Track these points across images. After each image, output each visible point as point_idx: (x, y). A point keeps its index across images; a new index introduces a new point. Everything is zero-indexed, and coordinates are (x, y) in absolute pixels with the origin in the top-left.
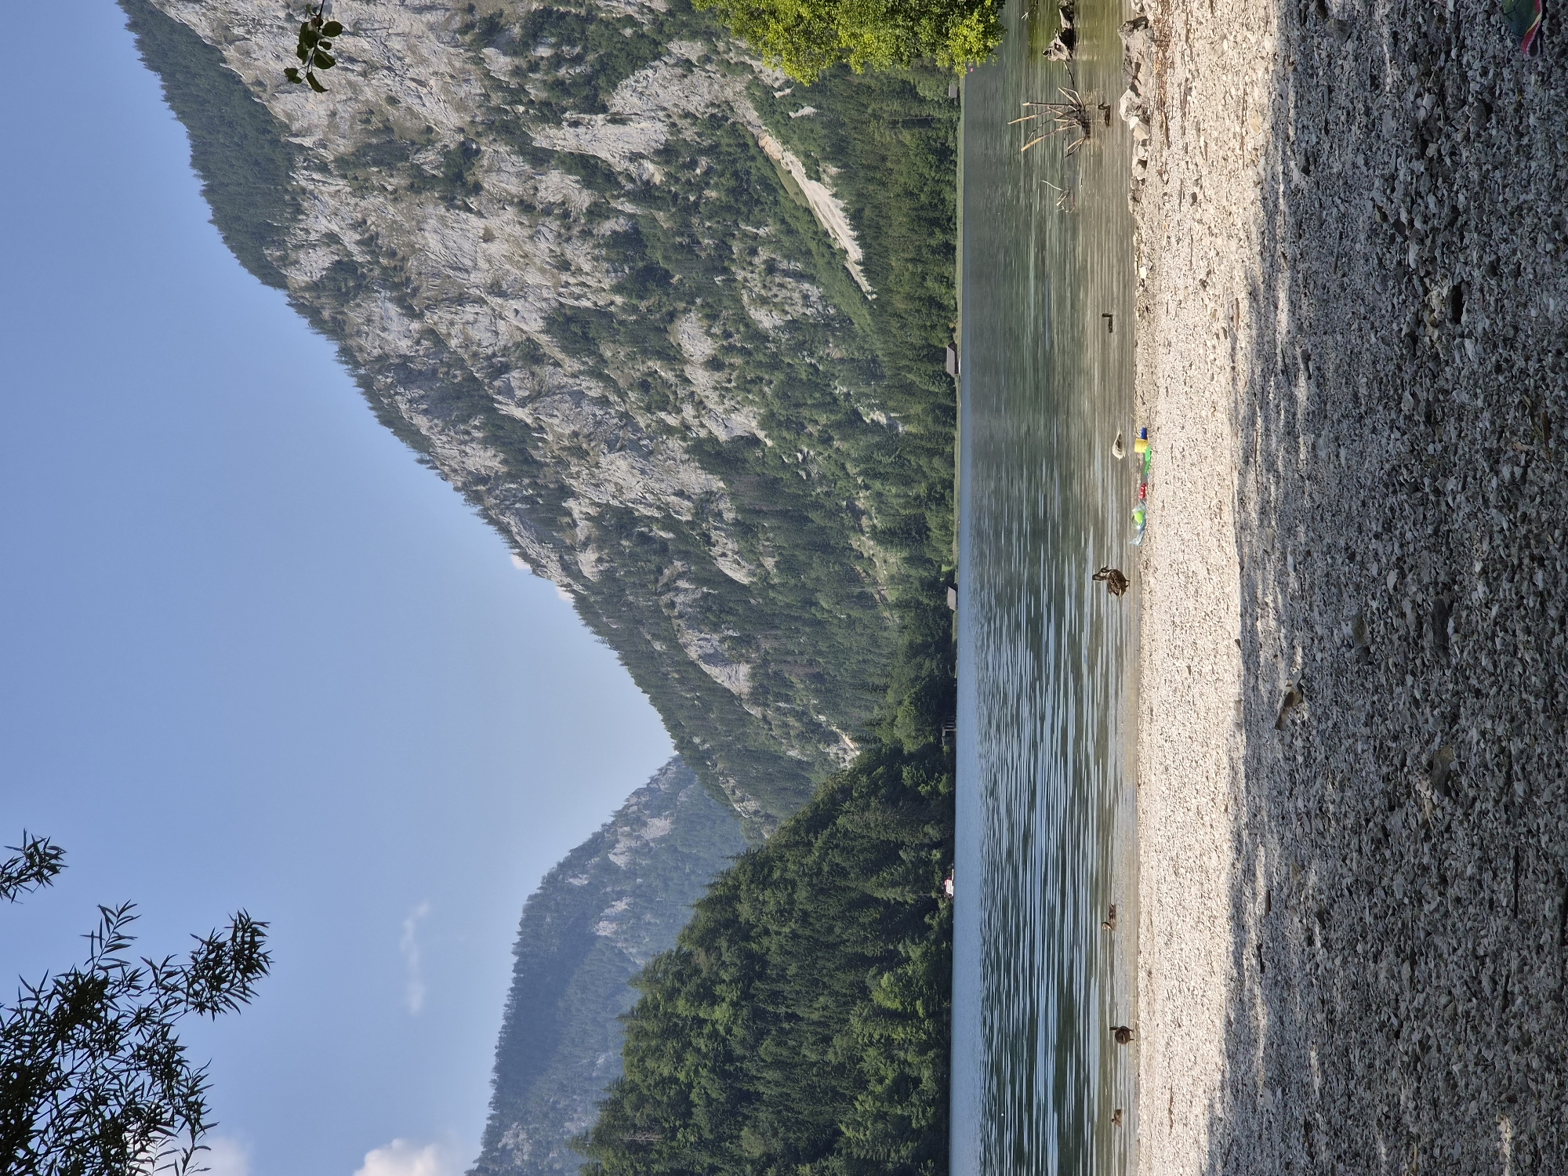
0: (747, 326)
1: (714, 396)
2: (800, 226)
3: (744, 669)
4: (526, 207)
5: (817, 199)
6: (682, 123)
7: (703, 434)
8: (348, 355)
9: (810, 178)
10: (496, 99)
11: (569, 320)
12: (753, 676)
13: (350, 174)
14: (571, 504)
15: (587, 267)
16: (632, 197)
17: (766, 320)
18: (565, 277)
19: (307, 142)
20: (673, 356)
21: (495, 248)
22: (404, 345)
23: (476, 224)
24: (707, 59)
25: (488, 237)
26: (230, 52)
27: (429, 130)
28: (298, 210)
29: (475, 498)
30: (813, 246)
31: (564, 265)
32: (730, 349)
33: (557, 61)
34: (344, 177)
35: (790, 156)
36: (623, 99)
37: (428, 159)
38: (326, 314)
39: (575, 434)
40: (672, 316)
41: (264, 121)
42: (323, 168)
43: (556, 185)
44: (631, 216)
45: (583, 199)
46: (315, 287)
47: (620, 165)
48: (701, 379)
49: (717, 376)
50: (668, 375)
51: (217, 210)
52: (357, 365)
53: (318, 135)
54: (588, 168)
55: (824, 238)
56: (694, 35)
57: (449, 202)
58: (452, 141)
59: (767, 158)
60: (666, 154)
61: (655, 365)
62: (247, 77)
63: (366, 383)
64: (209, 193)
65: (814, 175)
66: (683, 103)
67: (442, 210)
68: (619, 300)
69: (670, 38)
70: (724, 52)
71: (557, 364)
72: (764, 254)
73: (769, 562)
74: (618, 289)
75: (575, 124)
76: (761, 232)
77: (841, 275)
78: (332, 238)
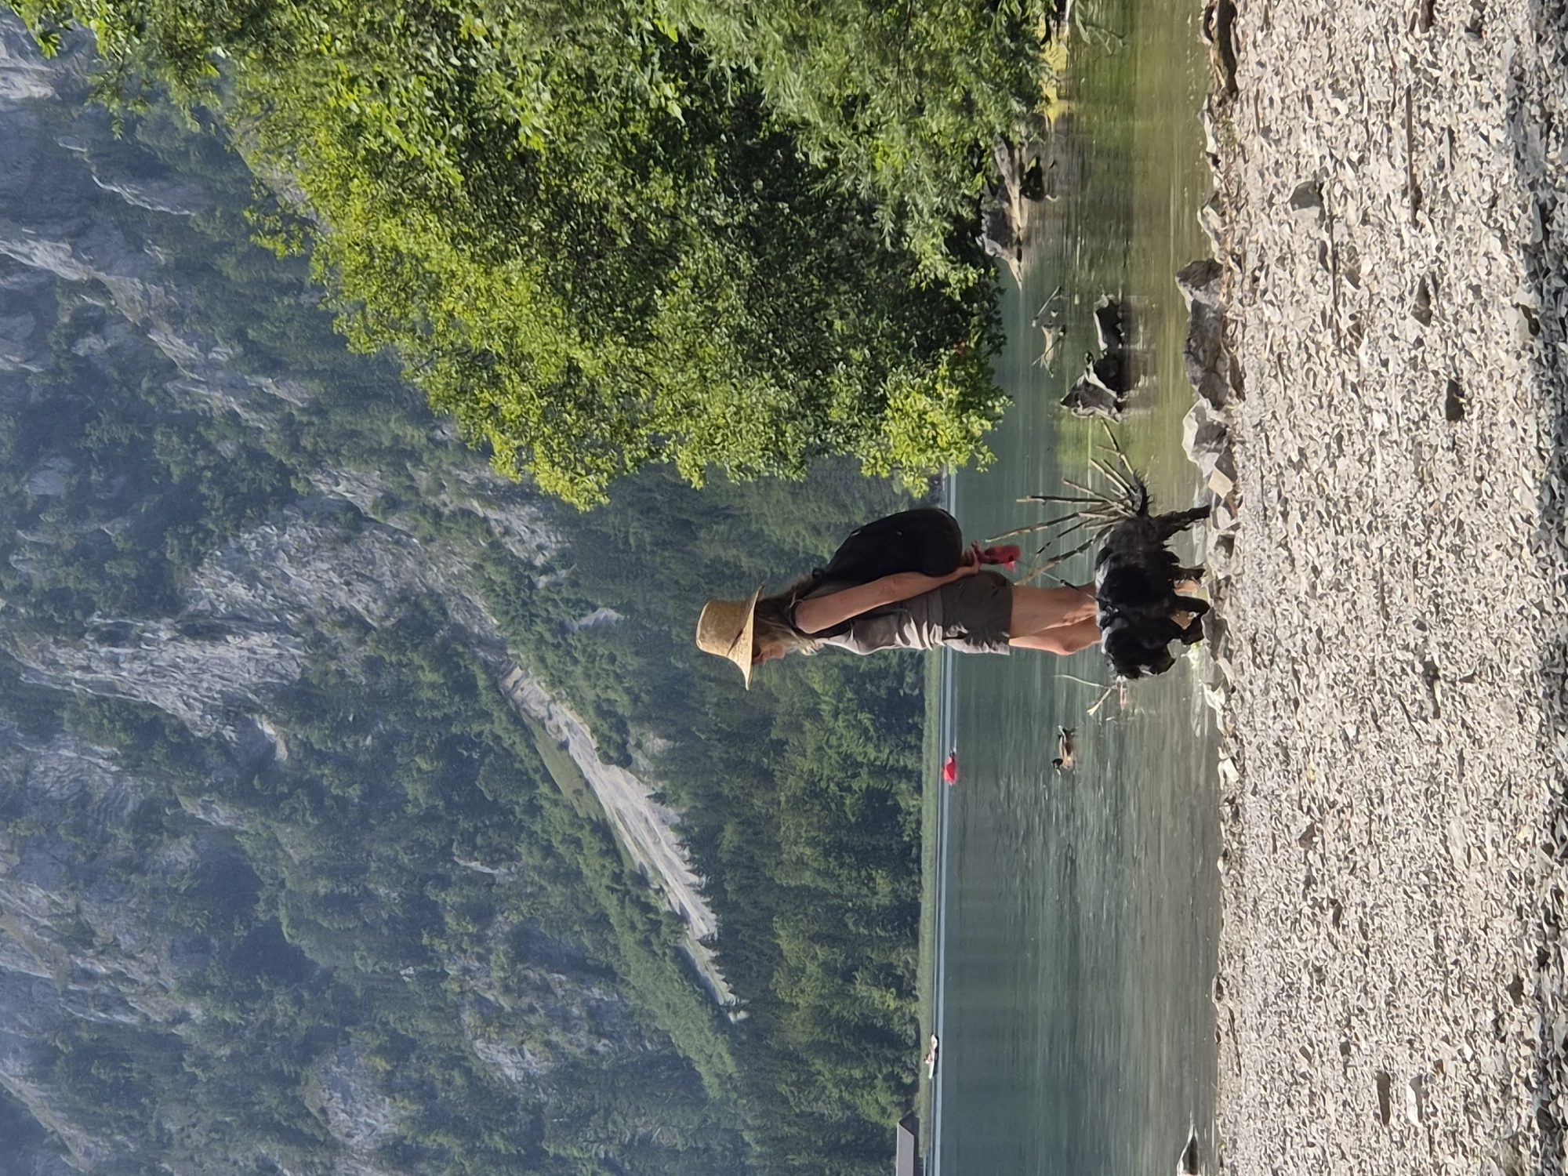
0: (468, 1072)
2: (591, 865)
5: (621, 804)
9: (607, 759)
11: (86, 1054)
15: (129, 940)
17: (508, 1061)
18: (82, 960)
20: (311, 1136)
24: (391, 503)
30: (610, 904)
31: (81, 936)
32: (432, 1122)
33: (78, 505)
35: (564, 714)
36: (213, 586)
40: (308, 1049)
43: (68, 764)
45: (124, 795)
54: (135, 730)
56: (365, 456)
59: (517, 718)
60: (301, 701)
61: (271, 1153)
65: (618, 755)
66: (342, 597)
68: (196, 1012)
69: (315, 461)
70: (429, 492)
74: (196, 988)
75: (113, 637)
77: (670, 967)
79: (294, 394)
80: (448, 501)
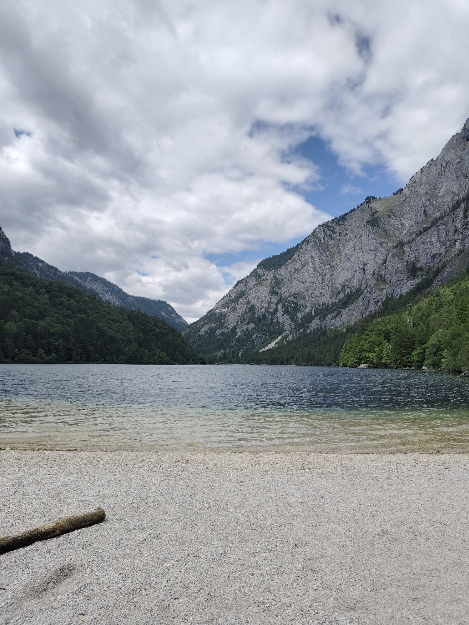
0: (253, 334)
1: (243, 329)
3: (203, 334)
4: (270, 302)
5: (272, 344)
7: (237, 328)
8: (247, 277)
10: (285, 298)
12: (202, 335)
13: (274, 277)
14: (227, 308)
15: (261, 311)
16: (271, 317)
17: (254, 336)
18: (260, 308)
19: (278, 272)
20: (248, 323)
21: (264, 298)
22: (249, 285)
23: (267, 295)
25: (265, 297)
27: (280, 289)
28: (268, 270)
29: (227, 295)
31: (261, 308)
32: (249, 331)
33: (291, 307)
35: (278, 340)
37: (276, 289)
38: (253, 274)
39: (237, 309)
40: (254, 323)
42: (274, 274)
43: (273, 307)
44: (269, 317)
45: (271, 310)
46: (257, 272)
47: (276, 316)
48: (245, 327)
49: (246, 330)
50: (246, 323)
51: (268, 259)
52: (246, 278)
53: (279, 273)
54: (276, 311)
55: (267, 345)
56: (295, 326)
57: (270, 291)
58: (279, 292)
59: (278, 337)
61: (247, 321)
62: (287, 263)
63: (243, 279)
64: (270, 258)
65: (276, 344)
66: (285, 325)
67: (269, 290)
68: (257, 315)
69: (295, 323)
70: (293, 331)
71: (247, 307)
72: (264, 336)
73: (218, 337)
75: (282, 309)
76: (267, 336)
77: (261, 348)
78: (264, 275)
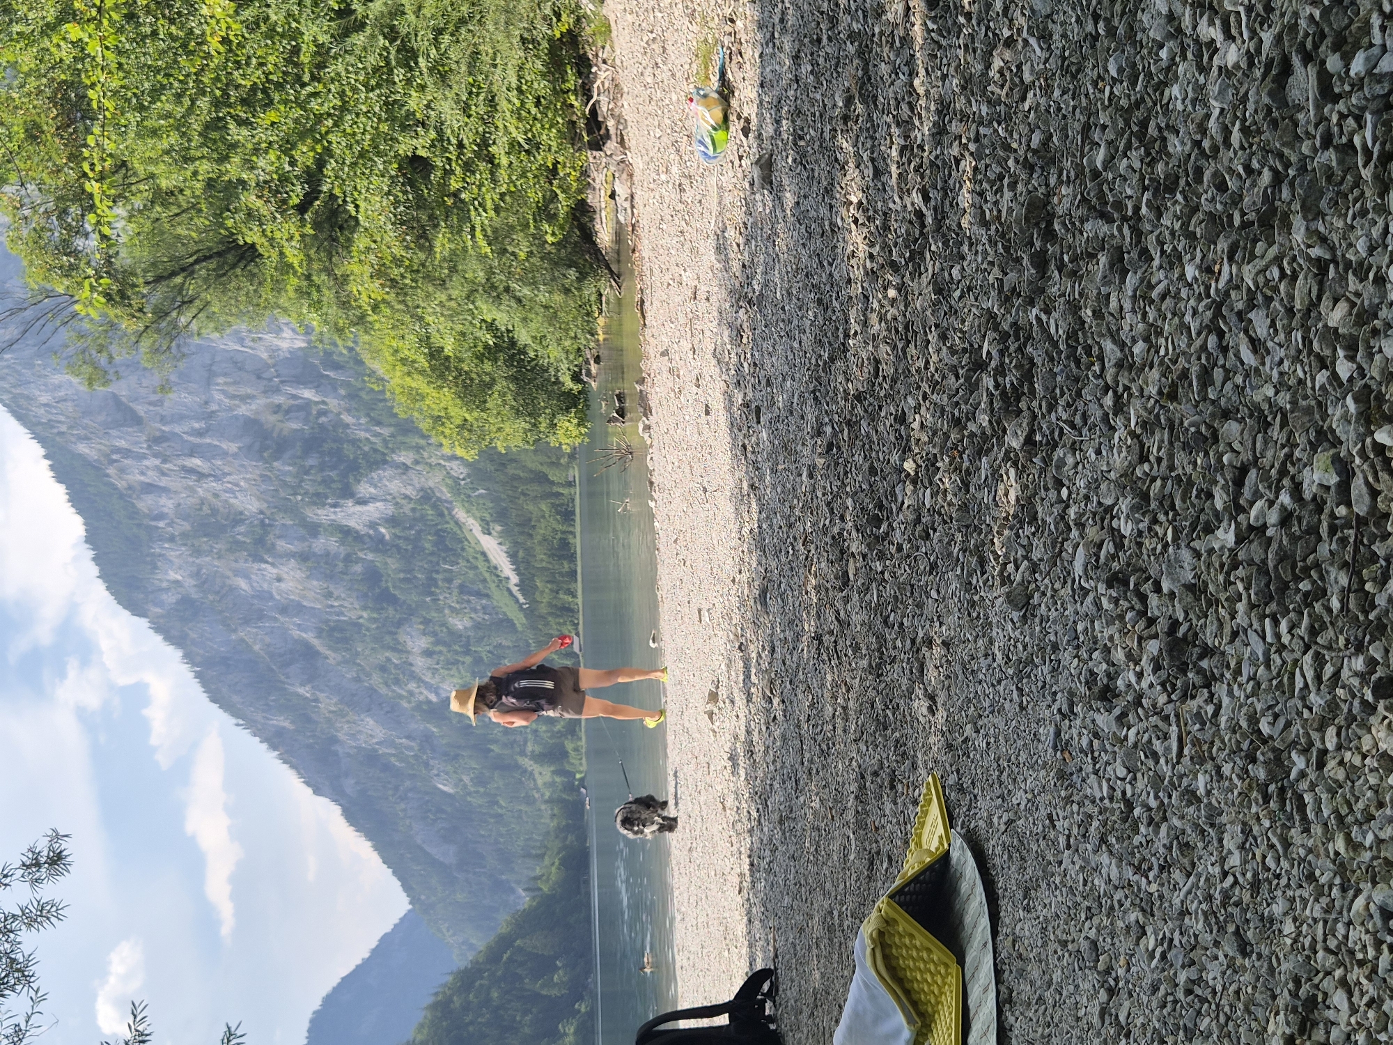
1: (428, 674)
2: (481, 564)
3: (453, 848)
6: (404, 502)
8: (190, 659)
9: (484, 533)
10: (284, 493)
11: (332, 629)
12: (458, 853)
13: (189, 543)
14: (337, 748)
15: (344, 595)
16: (372, 549)
17: (459, 624)
18: (329, 602)
19: (161, 525)
20: (399, 649)
21: (284, 586)
23: (271, 571)
24: (417, 462)
26: (111, 471)
27: (240, 513)
28: (155, 567)
29: (275, 746)
30: (487, 575)
31: (329, 595)
32: (437, 643)
33: (322, 467)
34: (185, 545)
36: (364, 489)
37: (240, 532)
38: (175, 632)
40: (399, 624)
41: (134, 513)
42: (172, 539)
43: (324, 543)
44: (371, 562)
45: (340, 552)
46: (166, 616)
47: (363, 530)
48: (420, 663)
49: (429, 661)
50: (398, 661)
51: (102, 569)
52: (195, 663)
53: (168, 520)
54: (346, 533)
55: (494, 570)
56: (408, 449)
57: (253, 557)
58: (255, 519)
59: (457, 523)
60: (392, 521)
61: (390, 655)
62: (121, 485)
63: (201, 675)
64: (96, 559)
65: (487, 532)
66: (403, 491)
67: (249, 562)
68: (365, 615)
69: (393, 451)
72: (457, 582)
73: (466, 779)
74: (365, 608)
75: (335, 506)
76: (455, 568)
77: (506, 593)
78: (177, 584)
79: (386, 431)
80: (433, 461)
